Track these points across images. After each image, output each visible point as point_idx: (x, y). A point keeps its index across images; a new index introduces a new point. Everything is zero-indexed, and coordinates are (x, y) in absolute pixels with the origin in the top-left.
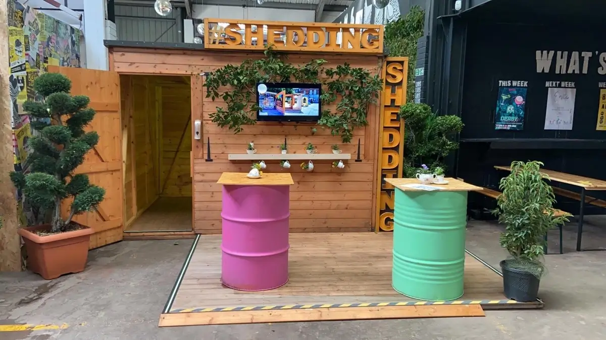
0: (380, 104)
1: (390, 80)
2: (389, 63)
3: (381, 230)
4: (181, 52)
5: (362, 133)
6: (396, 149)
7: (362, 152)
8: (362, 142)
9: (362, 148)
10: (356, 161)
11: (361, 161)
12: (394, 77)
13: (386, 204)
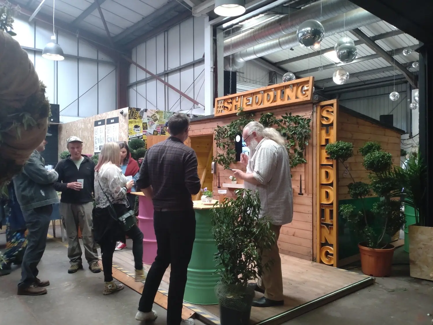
0: (316, 145)
1: (324, 123)
2: (322, 107)
3: (321, 262)
4: (209, 121)
5: (303, 170)
6: (331, 185)
7: (303, 187)
8: (303, 178)
9: (303, 182)
10: (299, 194)
11: (302, 194)
12: (327, 118)
13: (325, 237)
